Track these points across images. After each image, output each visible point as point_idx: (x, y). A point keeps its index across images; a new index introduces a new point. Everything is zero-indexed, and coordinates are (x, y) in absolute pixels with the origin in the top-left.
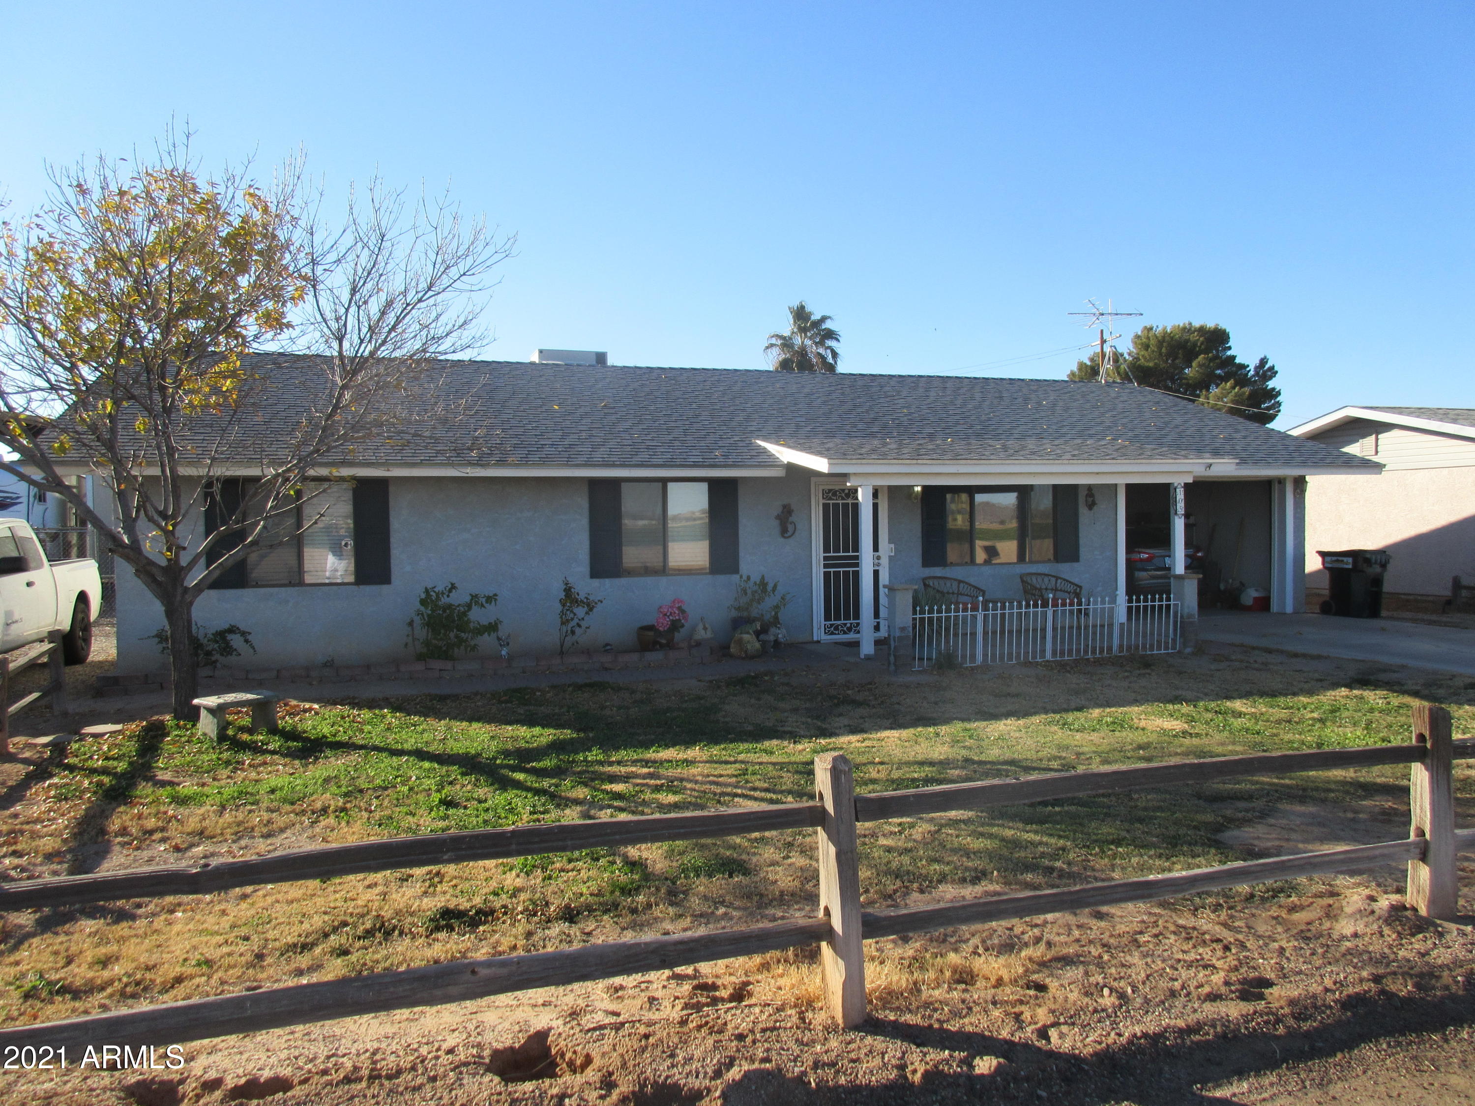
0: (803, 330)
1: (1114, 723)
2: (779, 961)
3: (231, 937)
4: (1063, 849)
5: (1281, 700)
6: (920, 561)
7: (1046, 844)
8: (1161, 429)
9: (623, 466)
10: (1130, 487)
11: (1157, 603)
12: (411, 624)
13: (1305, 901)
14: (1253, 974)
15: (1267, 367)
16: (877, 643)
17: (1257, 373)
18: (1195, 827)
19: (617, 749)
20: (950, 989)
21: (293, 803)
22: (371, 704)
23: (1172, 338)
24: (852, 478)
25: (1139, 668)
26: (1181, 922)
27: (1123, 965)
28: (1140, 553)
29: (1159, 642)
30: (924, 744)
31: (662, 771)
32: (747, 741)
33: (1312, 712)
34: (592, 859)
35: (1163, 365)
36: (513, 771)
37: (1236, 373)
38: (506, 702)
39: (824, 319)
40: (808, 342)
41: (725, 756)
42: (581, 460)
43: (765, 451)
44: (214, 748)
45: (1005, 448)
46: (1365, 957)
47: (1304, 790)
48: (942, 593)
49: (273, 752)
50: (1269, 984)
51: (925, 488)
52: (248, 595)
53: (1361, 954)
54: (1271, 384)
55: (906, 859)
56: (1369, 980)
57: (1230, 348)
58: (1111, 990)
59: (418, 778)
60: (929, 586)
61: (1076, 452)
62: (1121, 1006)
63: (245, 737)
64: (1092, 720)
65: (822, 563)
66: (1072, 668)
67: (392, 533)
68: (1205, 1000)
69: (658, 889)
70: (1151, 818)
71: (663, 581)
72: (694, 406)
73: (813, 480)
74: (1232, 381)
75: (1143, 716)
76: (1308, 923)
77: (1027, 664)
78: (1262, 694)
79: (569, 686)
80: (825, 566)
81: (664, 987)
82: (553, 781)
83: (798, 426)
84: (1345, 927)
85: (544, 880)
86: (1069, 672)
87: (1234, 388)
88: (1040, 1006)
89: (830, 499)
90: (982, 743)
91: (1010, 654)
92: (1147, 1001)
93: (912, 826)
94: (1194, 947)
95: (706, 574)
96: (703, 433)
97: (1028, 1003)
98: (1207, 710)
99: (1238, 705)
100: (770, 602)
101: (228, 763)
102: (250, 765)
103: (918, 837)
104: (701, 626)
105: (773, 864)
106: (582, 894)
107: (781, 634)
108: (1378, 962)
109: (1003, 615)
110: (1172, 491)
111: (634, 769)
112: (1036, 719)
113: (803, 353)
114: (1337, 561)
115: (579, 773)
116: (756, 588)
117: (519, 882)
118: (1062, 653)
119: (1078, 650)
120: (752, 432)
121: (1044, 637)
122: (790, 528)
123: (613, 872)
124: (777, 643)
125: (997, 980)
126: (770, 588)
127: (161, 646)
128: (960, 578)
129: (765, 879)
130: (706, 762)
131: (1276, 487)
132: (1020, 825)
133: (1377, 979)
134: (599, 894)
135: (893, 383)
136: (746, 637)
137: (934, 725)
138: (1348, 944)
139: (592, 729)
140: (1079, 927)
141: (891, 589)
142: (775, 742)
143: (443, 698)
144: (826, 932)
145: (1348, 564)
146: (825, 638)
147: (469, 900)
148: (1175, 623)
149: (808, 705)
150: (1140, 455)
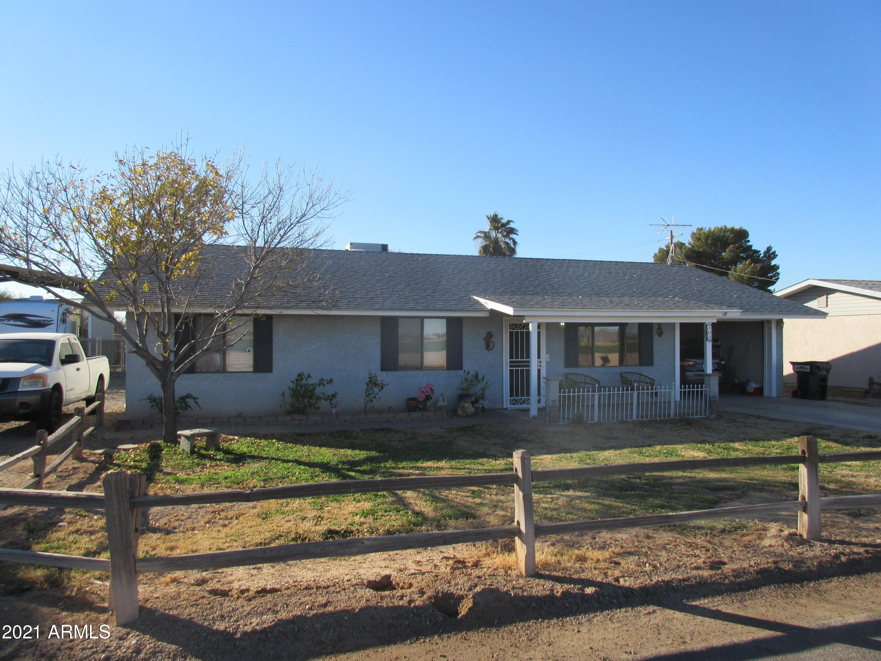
0: (496, 228)
1: (667, 453)
2: (494, 552)
3: (228, 539)
4: (634, 510)
5: (761, 443)
6: (563, 365)
7: (626, 508)
8: (700, 291)
9: (400, 310)
10: (682, 325)
11: (695, 390)
12: (283, 394)
13: (749, 532)
14: (717, 559)
15: (771, 252)
16: (539, 409)
17: (765, 256)
18: (703, 502)
19: (401, 461)
20: (575, 563)
21: (238, 484)
22: (266, 437)
23: (714, 234)
24: (526, 318)
25: (685, 425)
26: (688, 540)
27: (657, 556)
28: (688, 361)
29: (697, 411)
30: (565, 462)
31: (427, 472)
32: (470, 459)
33: (777, 449)
34: (397, 511)
35: (709, 250)
36: (348, 471)
37: (753, 255)
38: (338, 437)
39: (509, 222)
40: (499, 235)
41: (459, 465)
42: (378, 306)
43: (478, 302)
44: (189, 457)
45: (611, 302)
46: (773, 554)
47: (762, 486)
48: (576, 383)
49: (220, 460)
50: (724, 564)
51: (566, 323)
52: (195, 377)
53: (771, 553)
54: (773, 263)
55: (555, 513)
56: (771, 563)
57: (749, 241)
58: (650, 564)
59: (299, 473)
60: (568, 378)
61: (651, 305)
62: (654, 570)
63: (203, 452)
64: (656, 451)
65: (509, 364)
66: (647, 425)
67: (274, 344)
68: (693, 569)
69: (431, 525)
70: (680, 497)
71: (421, 373)
72: (438, 276)
73: (504, 318)
74: (749, 260)
75: (684, 450)
76: (749, 541)
77: (623, 422)
78: (750, 440)
79: (371, 430)
80: (511, 366)
81: (440, 562)
82: (370, 476)
83: (496, 288)
84: (767, 542)
85: (374, 520)
86: (646, 427)
87: (751, 264)
88: (616, 570)
89: (514, 329)
90: (596, 462)
91: (613, 417)
92: (666, 569)
93: (558, 499)
94: (692, 550)
95: (444, 370)
96: (444, 291)
97: (610, 569)
98: (719, 447)
99: (737, 445)
100: (481, 385)
101: (198, 465)
102: (211, 466)
103: (561, 504)
104: (441, 398)
105: (487, 514)
106: (394, 526)
107: (485, 404)
108: (778, 556)
109: (609, 395)
110: (705, 327)
111: (411, 471)
112: (626, 451)
113: (496, 241)
114: (801, 367)
115: (383, 473)
116: (472, 378)
117: (362, 519)
118: (642, 417)
119: (651, 415)
120: (470, 291)
121: (632, 409)
122: (491, 345)
123: (408, 517)
124: (483, 408)
125: (597, 560)
126: (480, 378)
127: (150, 404)
128: (586, 374)
129: (485, 521)
130: (449, 468)
131: (766, 325)
132: (613, 499)
133: (775, 562)
134: (402, 526)
135: (549, 263)
136: (467, 405)
137: (570, 452)
138: (766, 549)
139: (387, 452)
140: (638, 541)
141: (547, 379)
142: (485, 459)
143: (303, 435)
144: (517, 532)
145: (808, 369)
146: (509, 406)
147: (339, 527)
148: (706, 401)
149: (502, 442)
150: (687, 307)
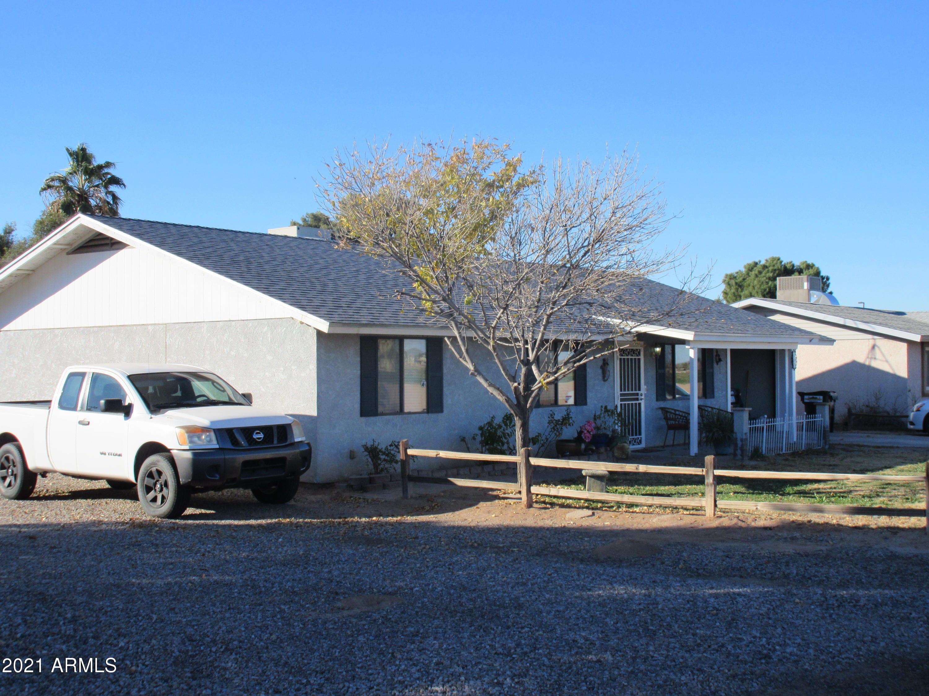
6: (655, 397)
12: (463, 439)
52: (379, 421)
65: (619, 397)
67: (443, 376)
80: (621, 400)
89: (622, 355)
95: (573, 405)
114: (813, 398)
122: (606, 374)
